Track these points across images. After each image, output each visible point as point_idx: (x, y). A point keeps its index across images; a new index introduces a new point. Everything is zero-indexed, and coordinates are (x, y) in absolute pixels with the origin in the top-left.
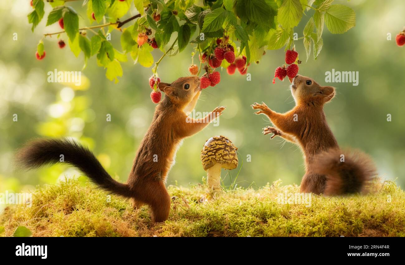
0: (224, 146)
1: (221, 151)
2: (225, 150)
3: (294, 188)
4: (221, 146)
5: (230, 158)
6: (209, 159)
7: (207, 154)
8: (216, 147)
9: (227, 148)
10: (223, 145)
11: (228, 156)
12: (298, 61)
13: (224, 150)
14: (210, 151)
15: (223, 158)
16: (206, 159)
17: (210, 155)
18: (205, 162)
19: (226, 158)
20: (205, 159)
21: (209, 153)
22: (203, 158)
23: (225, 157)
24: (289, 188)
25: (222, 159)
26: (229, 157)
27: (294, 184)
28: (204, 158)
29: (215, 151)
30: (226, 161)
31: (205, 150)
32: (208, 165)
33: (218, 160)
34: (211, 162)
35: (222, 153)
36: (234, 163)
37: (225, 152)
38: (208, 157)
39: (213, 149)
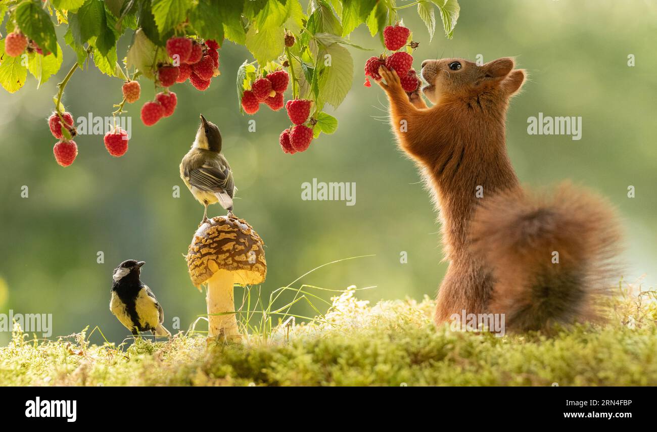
0: (235, 235)
1: (229, 246)
2: (238, 243)
3: (408, 307)
4: (228, 236)
5: (249, 260)
6: (202, 263)
7: (199, 251)
8: (217, 237)
9: (242, 240)
10: (232, 234)
11: (243, 255)
12: (412, 43)
13: (234, 243)
14: (205, 246)
15: (234, 261)
16: (198, 262)
17: (205, 255)
18: (194, 268)
19: (240, 260)
20: (195, 262)
21: (204, 251)
22: (191, 260)
23: (237, 258)
24: (397, 308)
25: (231, 262)
26: (247, 257)
27: (407, 298)
28: (193, 261)
29: (215, 245)
30: (240, 265)
31: (196, 244)
32: (201, 275)
33: (223, 263)
34: (206, 268)
35: (231, 248)
36: (258, 270)
37: (237, 246)
38: (201, 258)
39: (211, 242)
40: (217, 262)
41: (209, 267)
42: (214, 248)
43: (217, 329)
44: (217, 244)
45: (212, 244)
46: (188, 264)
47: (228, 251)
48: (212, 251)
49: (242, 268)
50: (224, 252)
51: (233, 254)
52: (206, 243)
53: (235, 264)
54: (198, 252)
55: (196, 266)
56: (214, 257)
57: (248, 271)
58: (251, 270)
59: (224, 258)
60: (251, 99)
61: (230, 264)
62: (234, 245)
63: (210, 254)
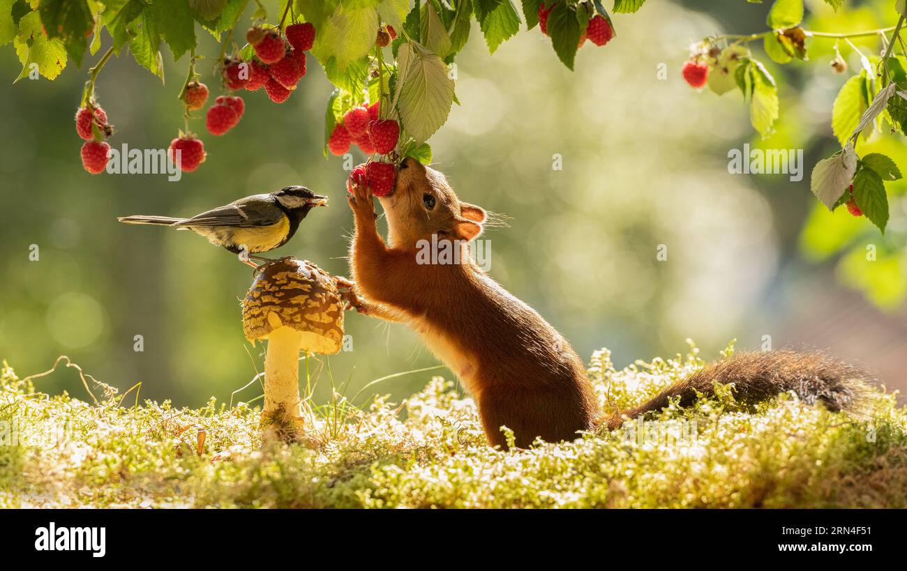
0: (310, 287)
1: (300, 299)
2: (312, 298)
4: (300, 286)
5: (322, 321)
6: (261, 314)
7: (259, 298)
8: (286, 285)
9: (319, 295)
10: (306, 285)
11: (317, 314)
13: (307, 297)
14: (268, 293)
15: (303, 319)
16: (256, 311)
17: (267, 304)
18: (250, 318)
19: (312, 319)
20: (252, 311)
21: (266, 299)
22: (248, 307)
25: (299, 320)
26: (321, 318)
28: (250, 309)
29: (281, 294)
30: (309, 326)
31: (257, 289)
32: (256, 328)
33: (288, 318)
34: (265, 321)
35: (302, 302)
36: (333, 337)
37: (310, 301)
38: (260, 307)
39: (277, 289)
40: (279, 316)
41: (269, 321)
42: (280, 298)
43: (274, 402)
44: (283, 294)
45: (278, 292)
46: (243, 311)
47: (297, 305)
48: (276, 301)
49: (312, 331)
50: (292, 306)
51: (303, 310)
52: (271, 290)
53: (304, 324)
54: (257, 298)
55: (253, 316)
56: (278, 310)
57: (320, 336)
58: (324, 335)
59: (291, 312)
60: (342, 137)
61: (297, 323)
62: (306, 300)
63: (273, 304)
